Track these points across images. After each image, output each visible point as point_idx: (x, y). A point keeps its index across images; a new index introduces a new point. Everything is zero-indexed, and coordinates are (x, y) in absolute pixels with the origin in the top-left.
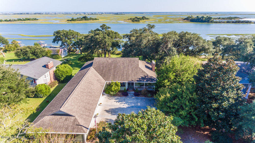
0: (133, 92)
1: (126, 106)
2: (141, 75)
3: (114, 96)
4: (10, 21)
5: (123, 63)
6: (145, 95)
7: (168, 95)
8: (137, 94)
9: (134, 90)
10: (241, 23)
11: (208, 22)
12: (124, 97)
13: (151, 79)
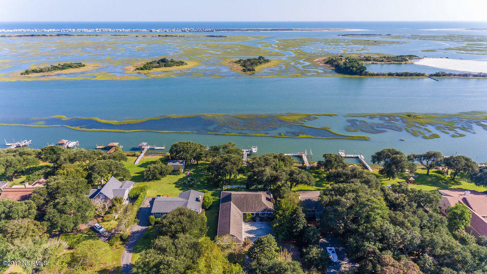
0: (259, 219)
1: (255, 228)
2: (263, 208)
3: (248, 222)
4: (41, 71)
5: (252, 198)
6: (266, 221)
7: (278, 224)
8: (262, 220)
9: (259, 217)
10: (410, 76)
11: (361, 75)
12: (254, 223)
13: (270, 210)
